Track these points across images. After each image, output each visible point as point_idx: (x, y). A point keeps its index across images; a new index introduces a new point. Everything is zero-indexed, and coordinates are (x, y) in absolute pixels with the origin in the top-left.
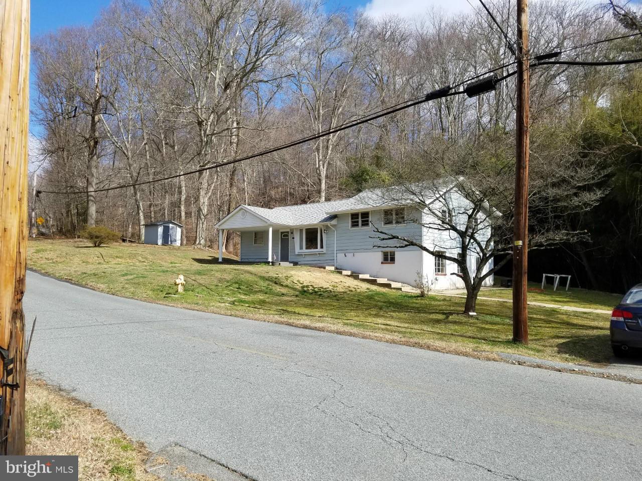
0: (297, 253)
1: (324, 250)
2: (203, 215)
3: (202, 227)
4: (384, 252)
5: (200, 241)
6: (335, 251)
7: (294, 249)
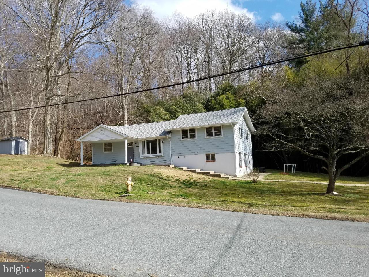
0: (140, 157)
1: (162, 153)
2: (49, 132)
3: (49, 141)
4: (207, 155)
5: (47, 151)
6: (171, 154)
7: (139, 154)
